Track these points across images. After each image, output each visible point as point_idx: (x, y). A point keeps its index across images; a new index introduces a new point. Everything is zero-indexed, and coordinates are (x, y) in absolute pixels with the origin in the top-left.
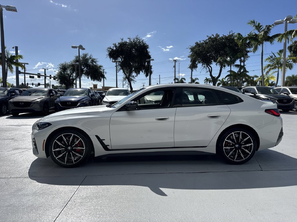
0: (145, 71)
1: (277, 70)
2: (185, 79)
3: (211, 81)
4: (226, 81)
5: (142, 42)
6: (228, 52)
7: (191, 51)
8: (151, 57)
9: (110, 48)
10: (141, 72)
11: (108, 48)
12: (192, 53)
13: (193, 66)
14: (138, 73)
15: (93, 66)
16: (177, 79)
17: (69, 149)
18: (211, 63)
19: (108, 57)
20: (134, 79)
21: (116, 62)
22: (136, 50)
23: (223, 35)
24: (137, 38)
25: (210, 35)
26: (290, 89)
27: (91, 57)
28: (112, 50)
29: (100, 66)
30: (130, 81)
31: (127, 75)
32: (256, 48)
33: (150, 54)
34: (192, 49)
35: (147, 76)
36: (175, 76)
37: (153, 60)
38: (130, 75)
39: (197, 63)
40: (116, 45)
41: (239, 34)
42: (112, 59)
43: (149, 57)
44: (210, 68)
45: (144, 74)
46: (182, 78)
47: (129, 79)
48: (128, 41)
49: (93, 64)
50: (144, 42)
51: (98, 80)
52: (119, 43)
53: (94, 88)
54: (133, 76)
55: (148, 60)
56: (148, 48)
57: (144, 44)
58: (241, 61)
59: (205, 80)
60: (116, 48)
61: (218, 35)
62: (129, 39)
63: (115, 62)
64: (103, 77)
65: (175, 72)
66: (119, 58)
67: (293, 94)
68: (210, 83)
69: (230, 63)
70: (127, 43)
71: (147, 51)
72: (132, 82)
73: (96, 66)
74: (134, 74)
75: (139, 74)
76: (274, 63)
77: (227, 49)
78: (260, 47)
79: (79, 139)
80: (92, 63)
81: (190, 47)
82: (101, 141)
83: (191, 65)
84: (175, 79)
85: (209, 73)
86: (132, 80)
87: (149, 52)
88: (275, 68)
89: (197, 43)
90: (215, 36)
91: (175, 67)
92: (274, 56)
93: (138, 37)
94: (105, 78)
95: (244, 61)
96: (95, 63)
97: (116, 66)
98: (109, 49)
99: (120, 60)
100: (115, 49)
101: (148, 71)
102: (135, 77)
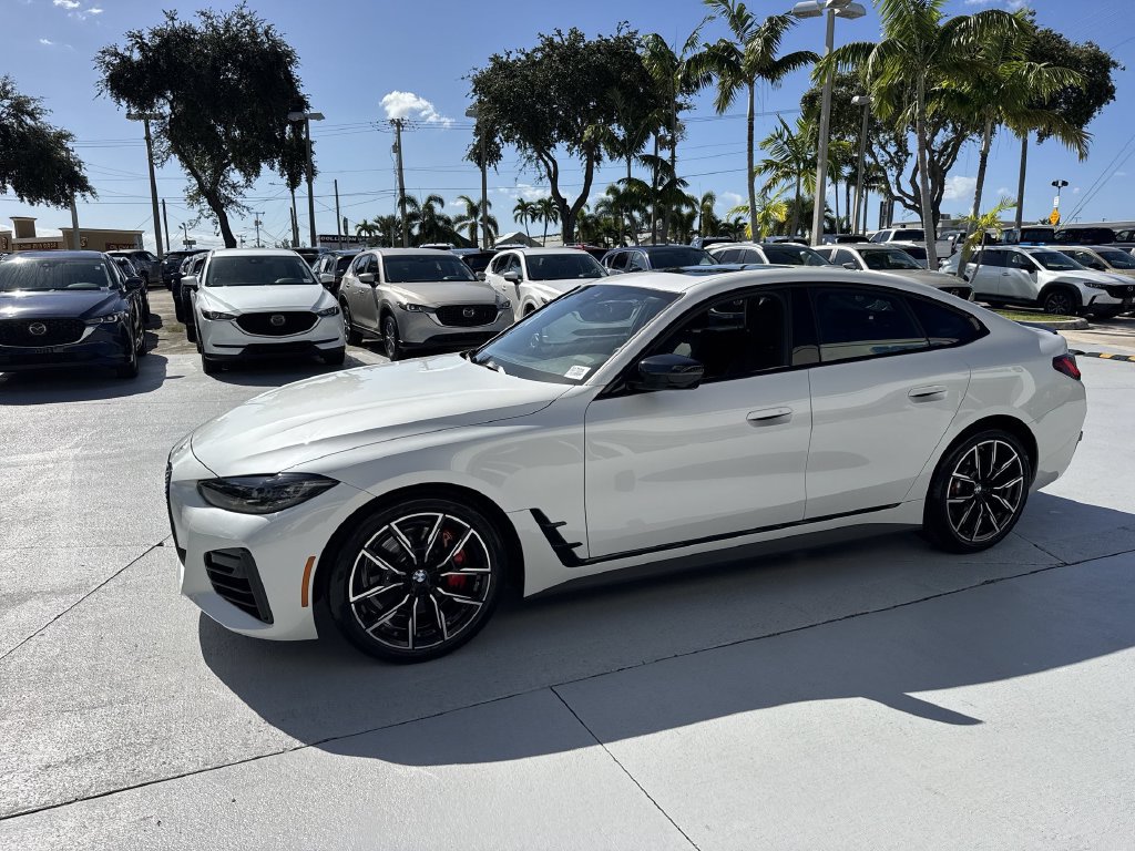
0: (282, 165)
1: (794, 178)
2: (441, 201)
3: (536, 214)
4: (591, 217)
5: (266, 33)
6: (620, 104)
7: (475, 91)
8: (310, 102)
9: (116, 54)
10: (264, 166)
11: (103, 52)
12: (477, 97)
13: (485, 154)
14: (251, 170)
15: (22, 136)
16: (413, 202)
18: (551, 146)
19: (107, 93)
20: (239, 200)
21: (147, 119)
22: (243, 67)
23: (600, 36)
24: (243, 17)
25: (550, 33)
27: (9, 88)
28: (125, 60)
29: (62, 136)
30: (219, 206)
31: (207, 176)
32: (725, 98)
33: (302, 91)
34: (481, 84)
35: (293, 184)
36: (402, 190)
37: (319, 117)
38: (215, 182)
39: (497, 140)
40: (141, 37)
41: (656, 36)
42: (124, 103)
43: (301, 104)
44: (551, 164)
45: (282, 175)
46: (430, 199)
47: (215, 199)
48: (199, 25)
49: (20, 125)
50: (277, 34)
51: (57, 202)
52: (155, 34)
53: (20, 235)
54: (234, 187)
55: (295, 117)
56: (291, 62)
57: (275, 44)
58: (661, 143)
59: (518, 208)
60: (146, 57)
61: (577, 36)
62: (203, 14)
63: (140, 117)
64: (81, 184)
65: (401, 169)
66: (161, 101)
68: (533, 220)
69: (626, 149)
70: (195, 33)
71: (289, 76)
72: (231, 214)
73: (39, 133)
74: (236, 176)
75: (257, 175)
76: (787, 156)
77: (616, 95)
80: (15, 116)
81: (472, 73)
82: (550, 530)
83: (476, 147)
84: (405, 200)
85: (547, 182)
86: (232, 202)
87: (297, 81)
88: (787, 175)
89: (500, 66)
90: (566, 36)
91: (397, 148)
92: (786, 133)
93: (245, 12)
94: (89, 189)
95: (672, 144)
96: (35, 119)
97: (148, 138)
98: (107, 58)
99: (167, 110)
100: (136, 56)
101: (298, 163)
102: (245, 191)
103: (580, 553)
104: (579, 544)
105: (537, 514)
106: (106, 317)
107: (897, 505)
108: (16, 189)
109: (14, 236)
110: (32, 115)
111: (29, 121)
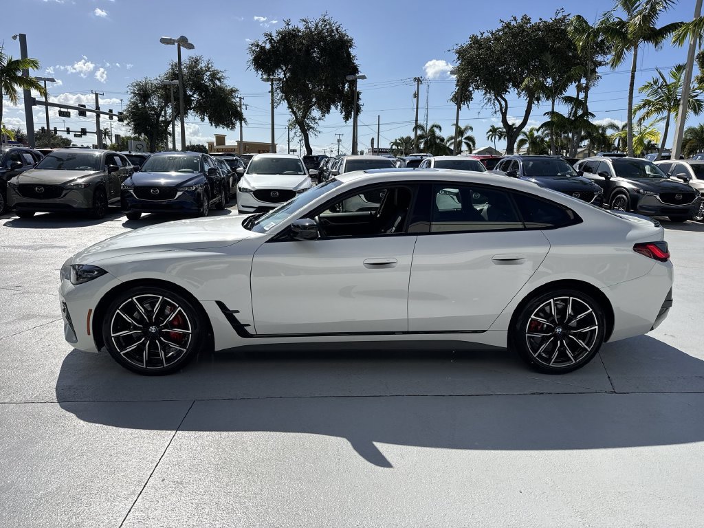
0: (342, 107)
1: (665, 113)
2: (440, 128)
3: (502, 135)
4: (538, 137)
5: (337, 30)
6: (551, 63)
7: (458, 58)
8: (360, 69)
9: (258, 46)
10: (333, 107)
11: (252, 45)
12: (460, 62)
13: (462, 97)
14: (325, 110)
15: (214, 91)
16: (422, 128)
17: (153, 331)
18: (507, 91)
19: (252, 67)
20: (315, 126)
21: (272, 80)
22: (322, 51)
23: (541, 19)
24: (325, 21)
25: (507, 19)
26: (692, 166)
27: (210, 65)
28: (262, 48)
29: (232, 91)
30: (305, 130)
31: (300, 114)
32: (619, 57)
33: (356, 62)
34: (461, 53)
35: (347, 118)
36: (417, 120)
37: (363, 77)
38: (304, 116)
39: (471, 89)
40: (271, 36)
41: (579, 17)
42: (260, 72)
43: (355, 70)
44: (503, 103)
45: (341, 112)
46: (433, 126)
47: (303, 125)
48: (302, 27)
49: (214, 85)
50: (343, 30)
51: (228, 127)
52: (279, 33)
53: (218, 144)
54: (314, 119)
55: (350, 78)
56: (351, 46)
57: (342, 36)
58: (579, 88)
60: (272, 46)
61: (527, 20)
62: (303, 21)
63: (267, 80)
64: (240, 117)
65: (417, 108)
66: (280, 70)
67: (698, 178)
68: (500, 138)
69: (552, 93)
70: (300, 31)
71: (349, 54)
72: (311, 134)
73: (220, 88)
74: (316, 113)
75: (328, 111)
76: (661, 97)
77: (548, 57)
78: (629, 55)
79: (176, 308)
80: (212, 81)
81: (455, 47)
82: (230, 315)
83: (456, 93)
84: (417, 127)
85: (499, 115)
86: (311, 128)
87: (353, 57)
88: (658, 110)
89: (474, 40)
90: (519, 20)
91: (416, 96)
92: (661, 80)
93: (326, 18)
94: (244, 119)
95: (586, 89)
96: (220, 81)
97: (272, 92)
98: (253, 48)
99: (282, 76)
100: (268, 46)
101: (351, 106)
102: (319, 122)
103: (250, 330)
104: (248, 325)
105: (221, 304)
106: (189, 186)
107: (485, 331)
108: (209, 119)
109: (215, 145)
110: (219, 80)
111: (218, 83)
